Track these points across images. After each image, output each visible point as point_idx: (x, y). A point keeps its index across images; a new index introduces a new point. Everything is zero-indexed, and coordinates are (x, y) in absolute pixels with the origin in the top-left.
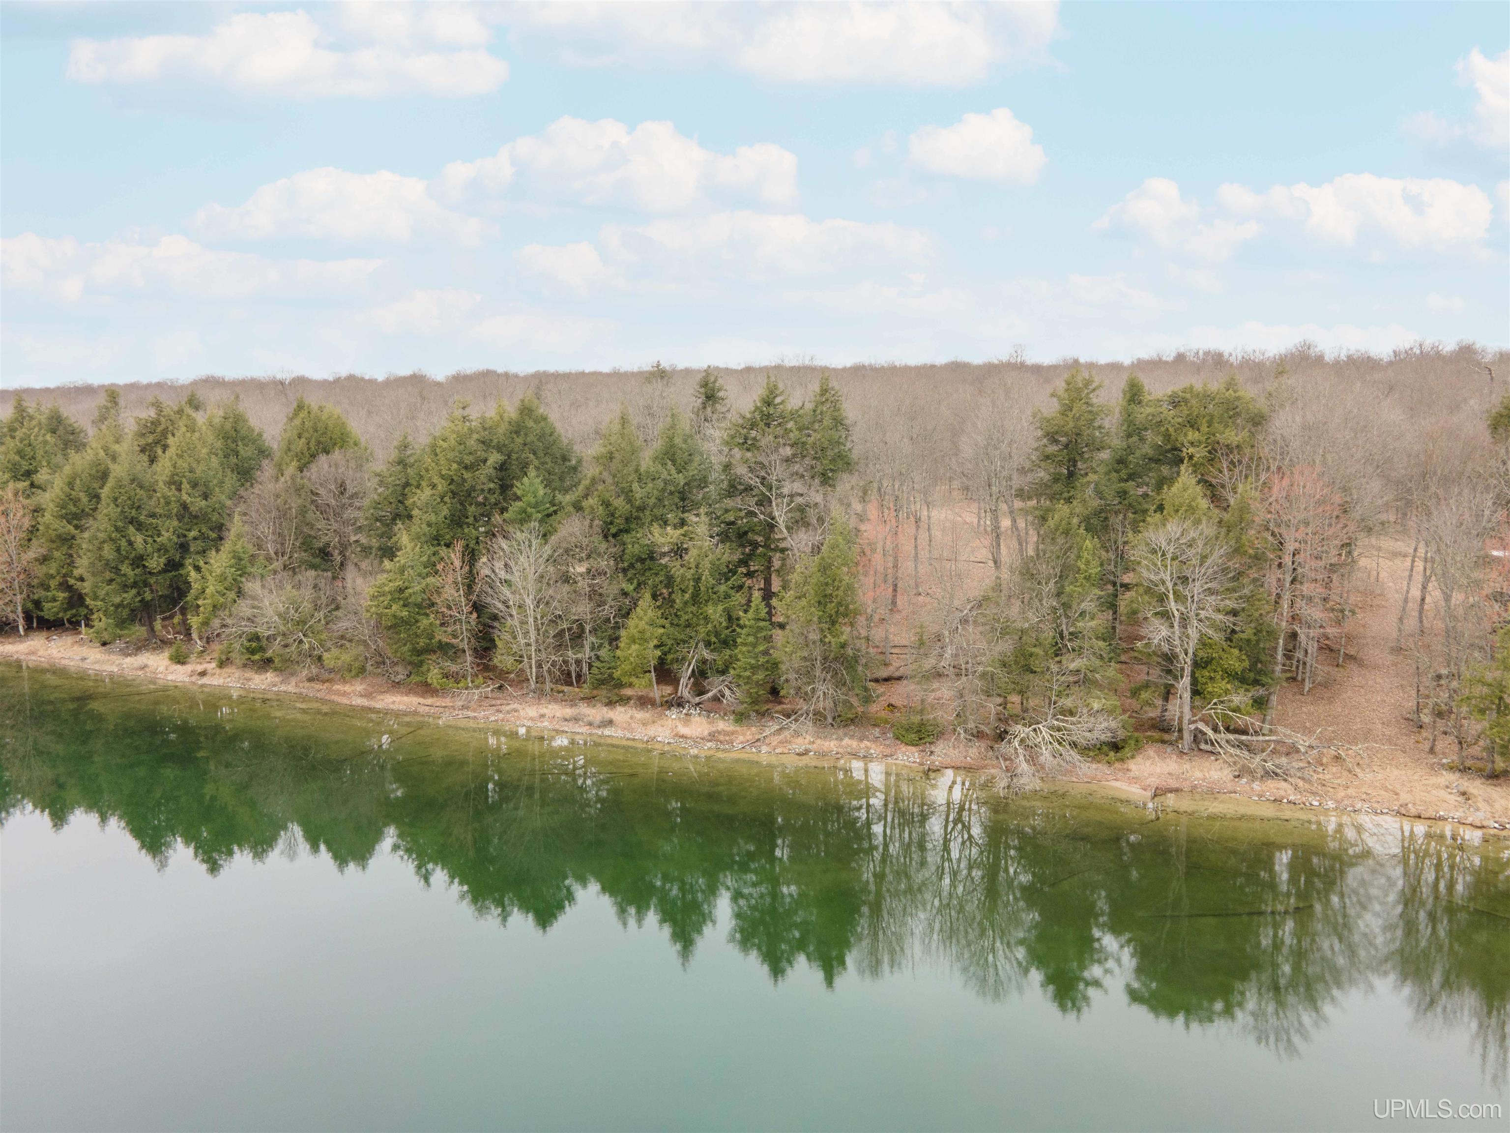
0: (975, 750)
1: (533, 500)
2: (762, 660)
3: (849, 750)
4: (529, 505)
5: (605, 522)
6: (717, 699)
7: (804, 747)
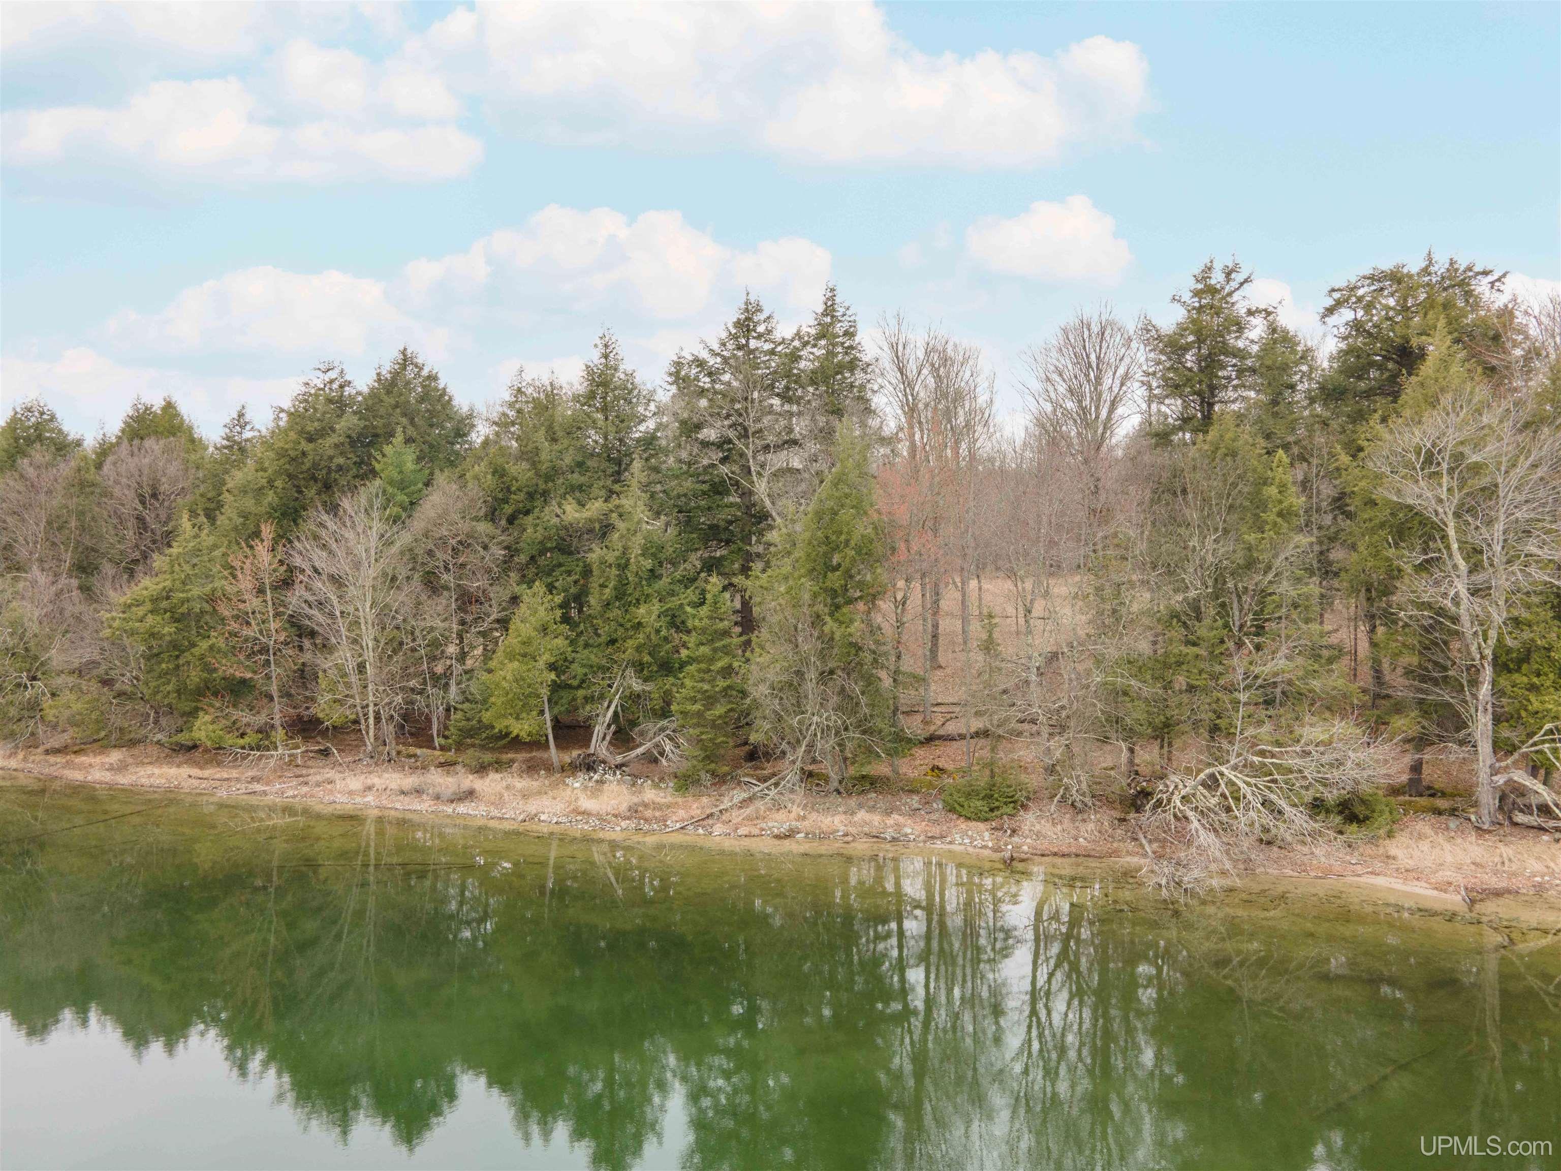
0: (1091, 826)
1: (396, 476)
2: (721, 683)
3: (866, 829)
4: (391, 483)
5: (495, 499)
6: (652, 759)
7: (786, 826)
